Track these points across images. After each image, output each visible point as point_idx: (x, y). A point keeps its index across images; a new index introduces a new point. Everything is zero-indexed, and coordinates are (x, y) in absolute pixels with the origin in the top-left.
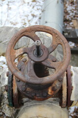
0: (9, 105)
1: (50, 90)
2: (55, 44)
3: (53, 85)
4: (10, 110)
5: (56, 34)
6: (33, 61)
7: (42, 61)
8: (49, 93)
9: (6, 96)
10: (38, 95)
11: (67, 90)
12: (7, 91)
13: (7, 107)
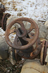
0: (13, 59)
1: (31, 54)
2: (32, 28)
3: (34, 51)
4: (13, 61)
5: (33, 23)
6: (18, 36)
7: (22, 37)
8: (31, 56)
9: (11, 54)
10: (24, 56)
11: (44, 55)
12: (12, 51)
13: (12, 60)
